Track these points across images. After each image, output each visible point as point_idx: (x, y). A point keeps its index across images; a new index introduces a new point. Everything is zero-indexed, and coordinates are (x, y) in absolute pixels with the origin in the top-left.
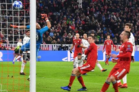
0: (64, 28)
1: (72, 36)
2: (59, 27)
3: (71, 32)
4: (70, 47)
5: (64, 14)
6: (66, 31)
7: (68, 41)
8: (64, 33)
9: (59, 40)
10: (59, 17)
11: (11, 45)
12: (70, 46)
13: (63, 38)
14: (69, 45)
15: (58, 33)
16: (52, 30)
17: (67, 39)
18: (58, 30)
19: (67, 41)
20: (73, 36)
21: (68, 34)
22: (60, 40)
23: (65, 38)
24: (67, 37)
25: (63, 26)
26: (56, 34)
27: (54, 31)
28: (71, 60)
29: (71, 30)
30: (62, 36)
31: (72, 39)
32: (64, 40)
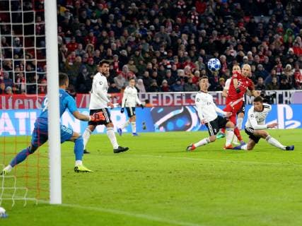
0: (275, 53)
1: (294, 70)
2: (265, 50)
3: (292, 60)
4: (286, 96)
5: (279, 18)
6: (279, 60)
7: (282, 82)
8: (276, 63)
9: (261, 80)
10: (266, 26)
11: (149, 95)
12: (286, 93)
13: (272, 76)
14: (284, 91)
15: (261, 65)
16: (246, 57)
17: (281, 78)
18: (261, 57)
19: (280, 81)
20: (297, 71)
21: (284, 66)
22: (264, 79)
23: (276, 76)
24: (283, 73)
25: (273, 47)
26: (256, 67)
27: (252, 59)
28: (286, 127)
29: (291, 56)
30: (270, 71)
31: (294, 77)
32: (275, 80)
